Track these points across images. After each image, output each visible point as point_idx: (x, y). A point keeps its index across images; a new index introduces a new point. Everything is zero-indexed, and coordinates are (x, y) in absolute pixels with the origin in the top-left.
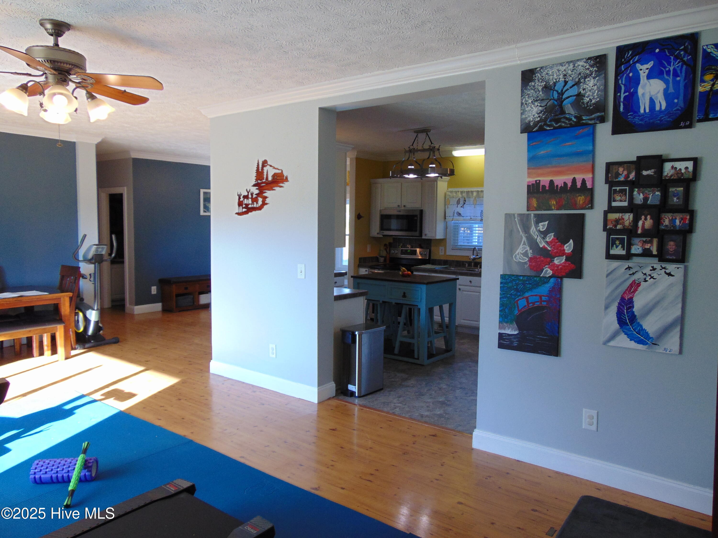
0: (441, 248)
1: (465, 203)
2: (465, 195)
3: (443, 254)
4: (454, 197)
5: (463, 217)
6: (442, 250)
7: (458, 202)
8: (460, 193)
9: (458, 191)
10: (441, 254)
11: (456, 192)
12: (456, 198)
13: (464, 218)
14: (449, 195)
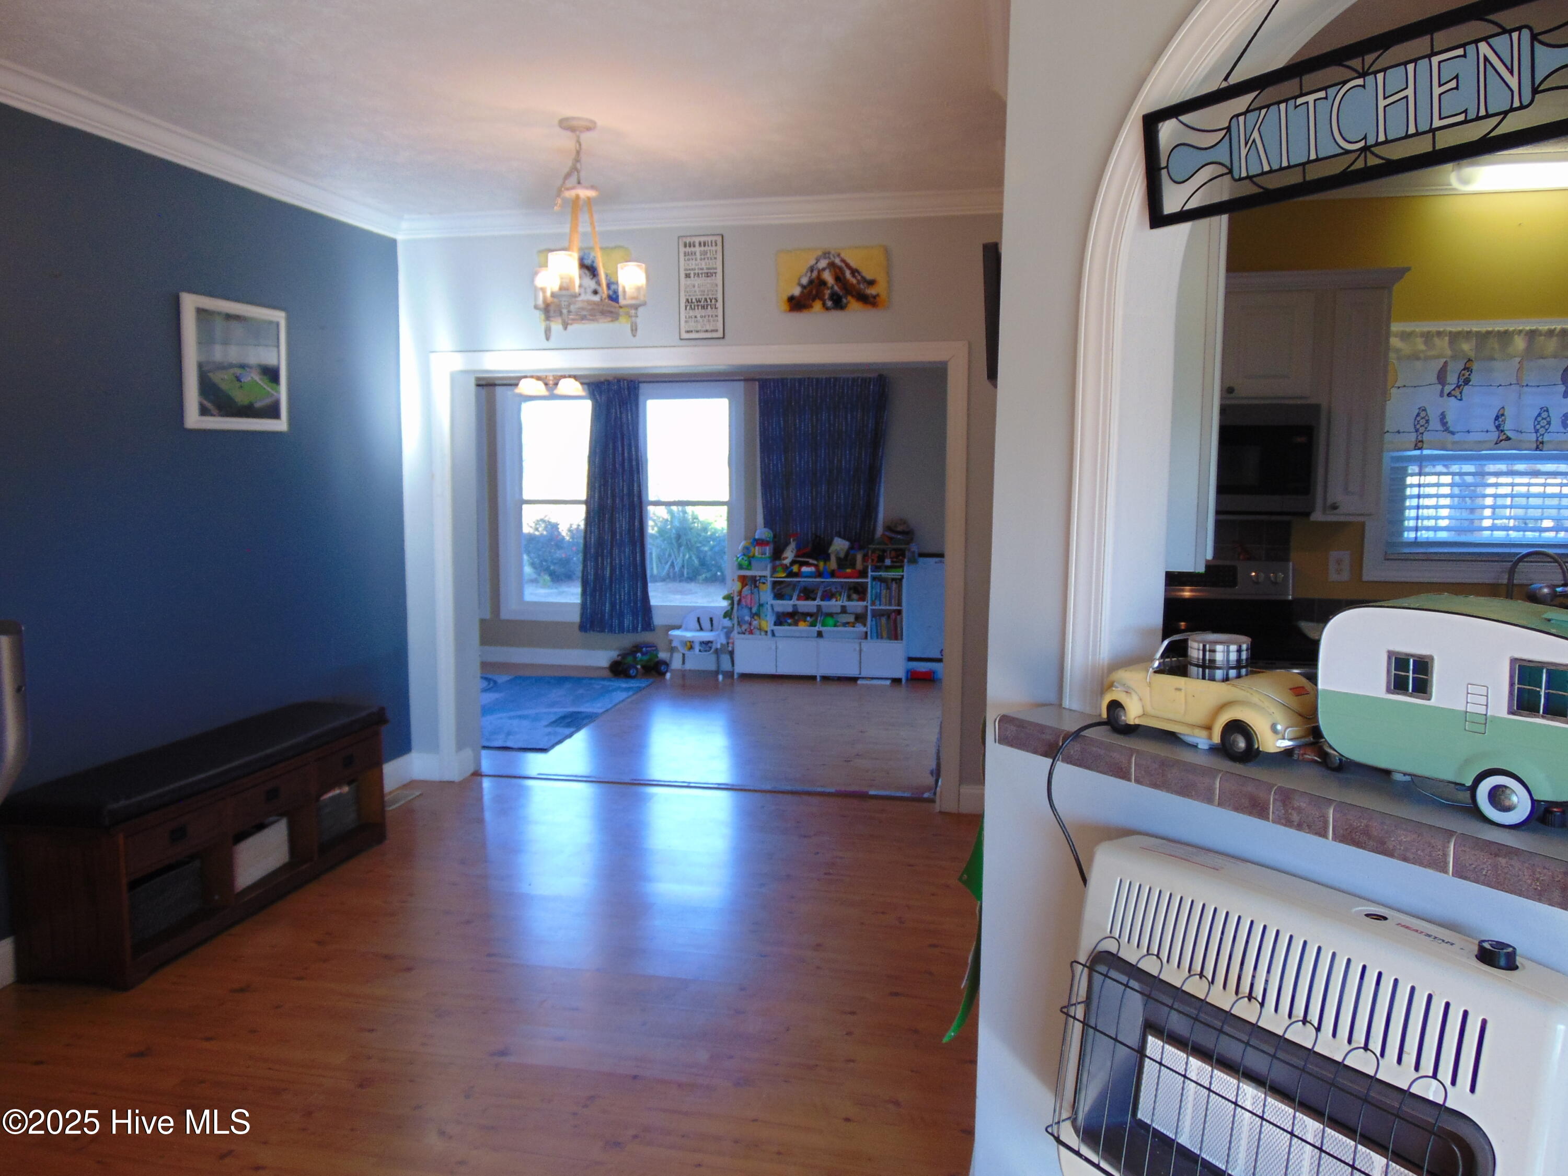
0: (1334, 555)
1: (1467, 382)
2: (1467, 347)
3: (1345, 576)
4: (1418, 359)
5: (1453, 433)
6: (1339, 562)
7: (1441, 377)
8: (1447, 338)
9: (1439, 334)
10: (1333, 576)
11: (1428, 337)
12: (1427, 358)
13: (1457, 437)
14: (1398, 351)
